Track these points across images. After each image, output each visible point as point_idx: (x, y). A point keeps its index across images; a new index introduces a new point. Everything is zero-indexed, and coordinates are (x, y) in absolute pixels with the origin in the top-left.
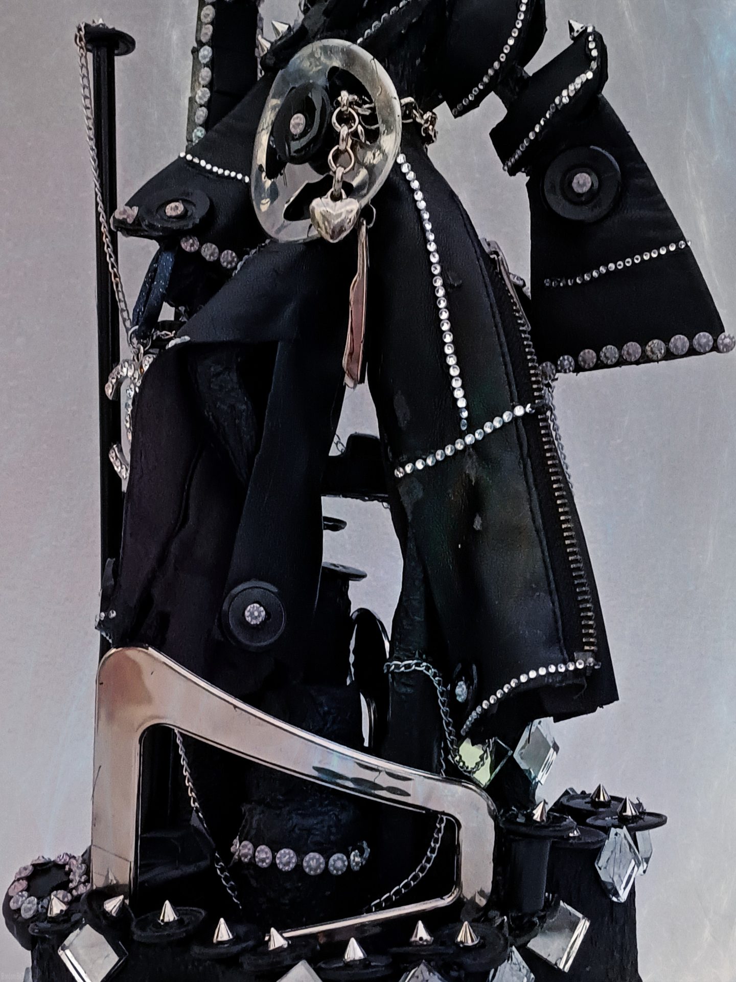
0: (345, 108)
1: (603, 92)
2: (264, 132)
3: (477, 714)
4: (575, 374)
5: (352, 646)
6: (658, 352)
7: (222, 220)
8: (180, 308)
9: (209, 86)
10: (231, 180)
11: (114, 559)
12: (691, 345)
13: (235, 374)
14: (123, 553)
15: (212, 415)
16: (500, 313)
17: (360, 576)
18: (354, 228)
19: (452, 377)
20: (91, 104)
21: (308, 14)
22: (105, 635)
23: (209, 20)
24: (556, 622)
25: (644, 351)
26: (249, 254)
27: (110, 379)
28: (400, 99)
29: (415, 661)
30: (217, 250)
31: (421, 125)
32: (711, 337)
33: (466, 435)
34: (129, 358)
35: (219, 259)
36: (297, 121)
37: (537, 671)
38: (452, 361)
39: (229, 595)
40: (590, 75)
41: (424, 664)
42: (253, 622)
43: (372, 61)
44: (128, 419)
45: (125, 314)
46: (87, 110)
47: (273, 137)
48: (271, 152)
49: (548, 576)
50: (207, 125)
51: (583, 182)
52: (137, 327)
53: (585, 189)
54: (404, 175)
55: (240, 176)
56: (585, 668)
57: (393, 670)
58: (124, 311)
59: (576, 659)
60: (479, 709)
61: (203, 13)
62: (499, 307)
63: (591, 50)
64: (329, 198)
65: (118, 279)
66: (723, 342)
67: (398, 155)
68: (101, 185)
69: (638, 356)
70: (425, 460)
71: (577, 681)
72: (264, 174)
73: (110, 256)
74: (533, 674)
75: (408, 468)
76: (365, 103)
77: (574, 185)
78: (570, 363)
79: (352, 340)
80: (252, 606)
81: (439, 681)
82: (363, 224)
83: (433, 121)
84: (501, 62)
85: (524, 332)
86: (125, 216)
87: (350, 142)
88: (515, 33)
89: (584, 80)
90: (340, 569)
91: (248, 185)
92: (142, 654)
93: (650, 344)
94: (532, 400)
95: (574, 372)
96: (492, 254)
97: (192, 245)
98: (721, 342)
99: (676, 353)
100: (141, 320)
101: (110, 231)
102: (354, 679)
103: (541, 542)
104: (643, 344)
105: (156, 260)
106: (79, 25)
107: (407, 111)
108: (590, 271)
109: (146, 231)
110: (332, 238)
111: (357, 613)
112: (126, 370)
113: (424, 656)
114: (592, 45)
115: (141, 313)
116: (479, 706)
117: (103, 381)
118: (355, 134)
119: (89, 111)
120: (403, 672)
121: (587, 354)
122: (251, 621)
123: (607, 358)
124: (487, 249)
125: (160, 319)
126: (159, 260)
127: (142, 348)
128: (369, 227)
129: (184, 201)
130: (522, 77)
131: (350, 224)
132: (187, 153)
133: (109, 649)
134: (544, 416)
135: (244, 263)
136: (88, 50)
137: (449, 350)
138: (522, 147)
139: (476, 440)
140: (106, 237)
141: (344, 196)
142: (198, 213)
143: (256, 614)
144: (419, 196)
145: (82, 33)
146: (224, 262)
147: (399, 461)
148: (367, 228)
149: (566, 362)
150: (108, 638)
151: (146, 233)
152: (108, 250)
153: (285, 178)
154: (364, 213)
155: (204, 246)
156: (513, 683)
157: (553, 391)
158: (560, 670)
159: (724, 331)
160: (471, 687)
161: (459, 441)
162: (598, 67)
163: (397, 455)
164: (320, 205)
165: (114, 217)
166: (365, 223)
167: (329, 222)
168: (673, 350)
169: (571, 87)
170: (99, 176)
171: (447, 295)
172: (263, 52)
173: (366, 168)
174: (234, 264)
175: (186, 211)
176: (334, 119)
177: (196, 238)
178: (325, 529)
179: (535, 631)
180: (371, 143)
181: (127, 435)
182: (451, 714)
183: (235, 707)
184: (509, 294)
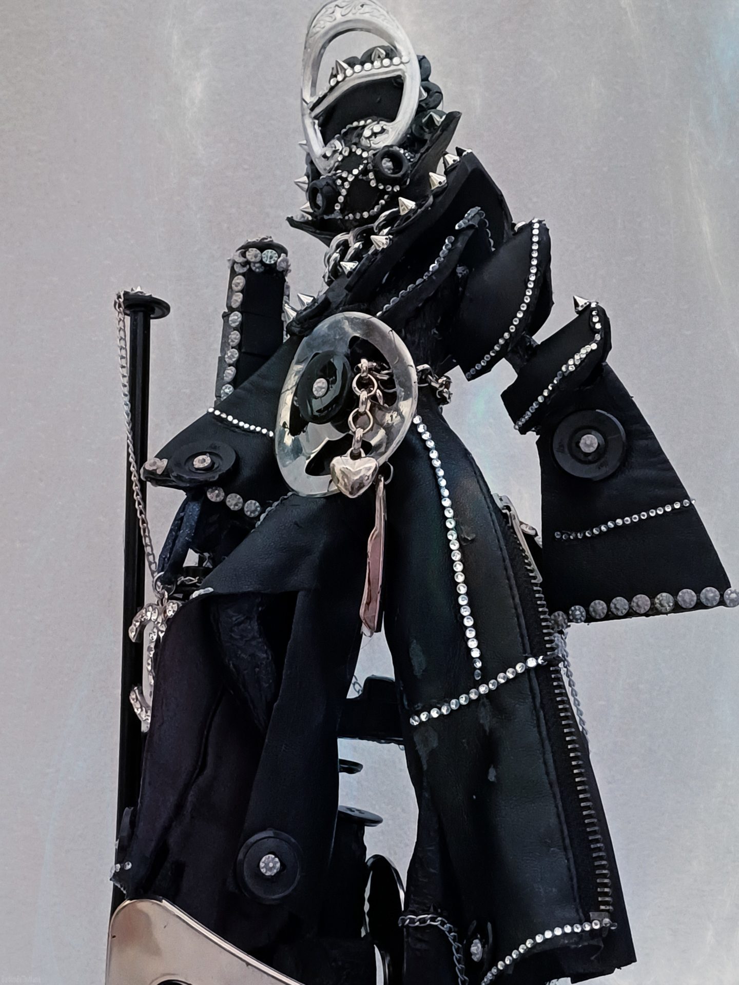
0: (365, 374)
1: (607, 361)
2: (288, 392)
3: (493, 975)
4: (587, 624)
5: (367, 895)
6: (667, 605)
7: (246, 472)
8: (205, 554)
9: (237, 348)
10: (256, 434)
11: (132, 808)
12: (699, 599)
13: (256, 624)
14: (141, 802)
15: (233, 664)
16: (512, 566)
17: (375, 821)
18: (372, 484)
19: (466, 628)
20: (127, 364)
21: (331, 286)
22: (119, 886)
23: (239, 288)
24: (571, 879)
25: (653, 604)
26: (271, 506)
27: (134, 622)
28: (416, 366)
29: (430, 916)
30: (241, 500)
31: (437, 389)
32: (717, 593)
33: (480, 685)
34: (152, 602)
35: (242, 509)
36: (320, 385)
37: (552, 931)
38: (466, 612)
39: (245, 845)
40: (594, 346)
41: (439, 919)
42: (268, 874)
43: (391, 332)
44: (150, 663)
45: (151, 558)
46: (123, 369)
47: (297, 397)
48: (294, 411)
49: (562, 832)
50: (235, 383)
51: (590, 442)
52: (162, 573)
53: (592, 450)
54: (420, 434)
55: (264, 431)
56: (602, 928)
57: (407, 925)
58: (151, 555)
59: (591, 919)
60: (494, 970)
61: (234, 282)
62: (512, 560)
63: (595, 323)
64: (349, 458)
65: (145, 525)
66: (729, 597)
67: (414, 417)
68: (133, 438)
69: (647, 608)
70: (440, 709)
71: (594, 942)
72: (287, 431)
73: (139, 504)
74: (548, 934)
75: (424, 717)
76: (385, 369)
77: (582, 445)
78: (581, 613)
79: (369, 591)
80: (267, 856)
81: (454, 936)
82: (381, 481)
83: (447, 385)
84: (511, 333)
85: (536, 585)
86: (155, 468)
87: (369, 404)
88: (524, 307)
89: (589, 350)
90: (356, 814)
91: (273, 439)
92: (156, 906)
93: (658, 596)
94: (543, 651)
95: (585, 622)
96: (503, 509)
97: (218, 496)
98: (727, 596)
99: (684, 607)
100: (167, 566)
101: (140, 480)
102: (369, 931)
103: (555, 797)
104: (652, 597)
105: (183, 508)
106: (119, 293)
107: (423, 376)
108: (598, 525)
109: (174, 481)
110: (351, 493)
111: (372, 860)
112: (150, 615)
113: (439, 911)
114: (596, 319)
115: (166, 559)
116: (495, 967)
117: (127, 623)
118: (374, 398)
119: (124, 370)
120: (417, 926)
121: (598, 605)
122: (266, 872)
123: (617, 609)
124: (500, 504)
125: (185, 565)
126: (186, 509)
127: (166, 593)
128: (386, 483)
129: (211, 454)
130: (531, 346)
131: (369, 481)
132: (215, 409)
133: (123, 900)
134: (556, 667)
135: (267, 515)
136: (126, 314)
137: (463, 601)
138: (532, 409)
139: (490, 690)
140: (136, 485)
141: (363, 455)
142: (226, 465)
143: (271, 865)
144: (434, 455)
145: (121, 300)
146: (247, 511)
147: (415, 709)
148: (384, 485)
149: (578, 613)
150: (122, 889)
151: (174, 484)
152: (137, 498)
153: (307, 435)
154: (382, 470)
155: (229, 496)
156: (529, 943)
157: (565, 638)
158: (576, 930)
159: (730, 587)
160: (486, 946)
161: (473, 690)
162: (601, 338)
163: (412, 702)
164: (340, 463)
165: (144, 468)
166: (382, 479)
167: (348, 479)
168: (681, 603)
169: (577, 357)
170: (132, 429)
171: (461, 549)
172: (289, 319)
173: (384, 428)
174: (257, 513)
175: (213, 463)
176: (354, 384)
177: (221, 489)
178: (341, 772)
179: (550, 889)
180: (389, 406)
181: (148, 677)
182: (466, 972)
183: (248, 964)
184: (521, 548)
